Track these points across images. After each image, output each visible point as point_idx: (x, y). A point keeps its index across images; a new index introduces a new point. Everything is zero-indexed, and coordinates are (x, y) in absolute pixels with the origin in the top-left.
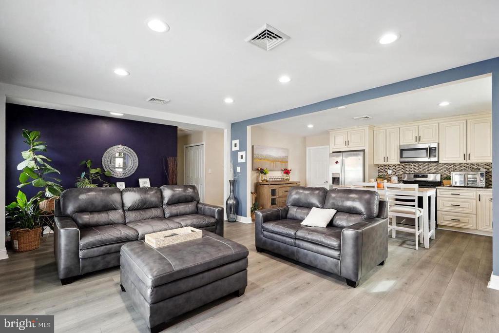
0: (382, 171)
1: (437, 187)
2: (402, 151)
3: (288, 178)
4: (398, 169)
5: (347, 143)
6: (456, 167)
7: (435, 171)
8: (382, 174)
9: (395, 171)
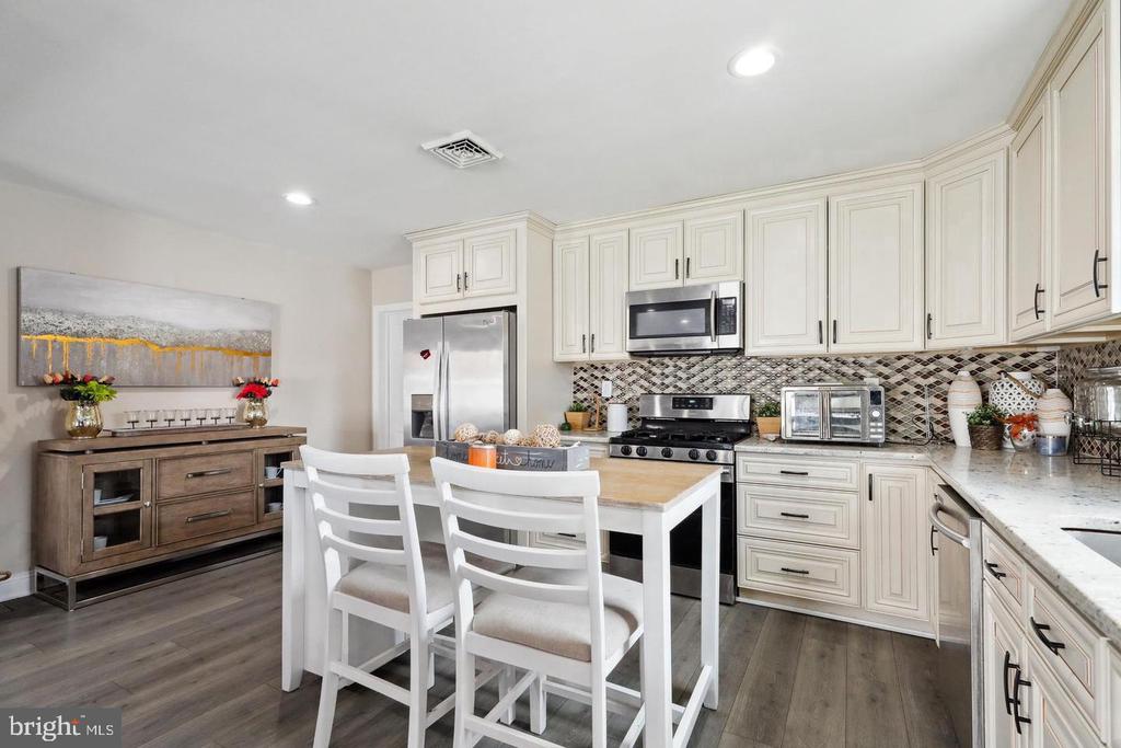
0: (585, 385)
1: (736, 447)
2: (636, 310)
3: (259, 414)
4: (630, 379)
5: (463, 281)
6: (795, 372)
7: (735, 384)
8: (585, 395)
9: (622, 384)
